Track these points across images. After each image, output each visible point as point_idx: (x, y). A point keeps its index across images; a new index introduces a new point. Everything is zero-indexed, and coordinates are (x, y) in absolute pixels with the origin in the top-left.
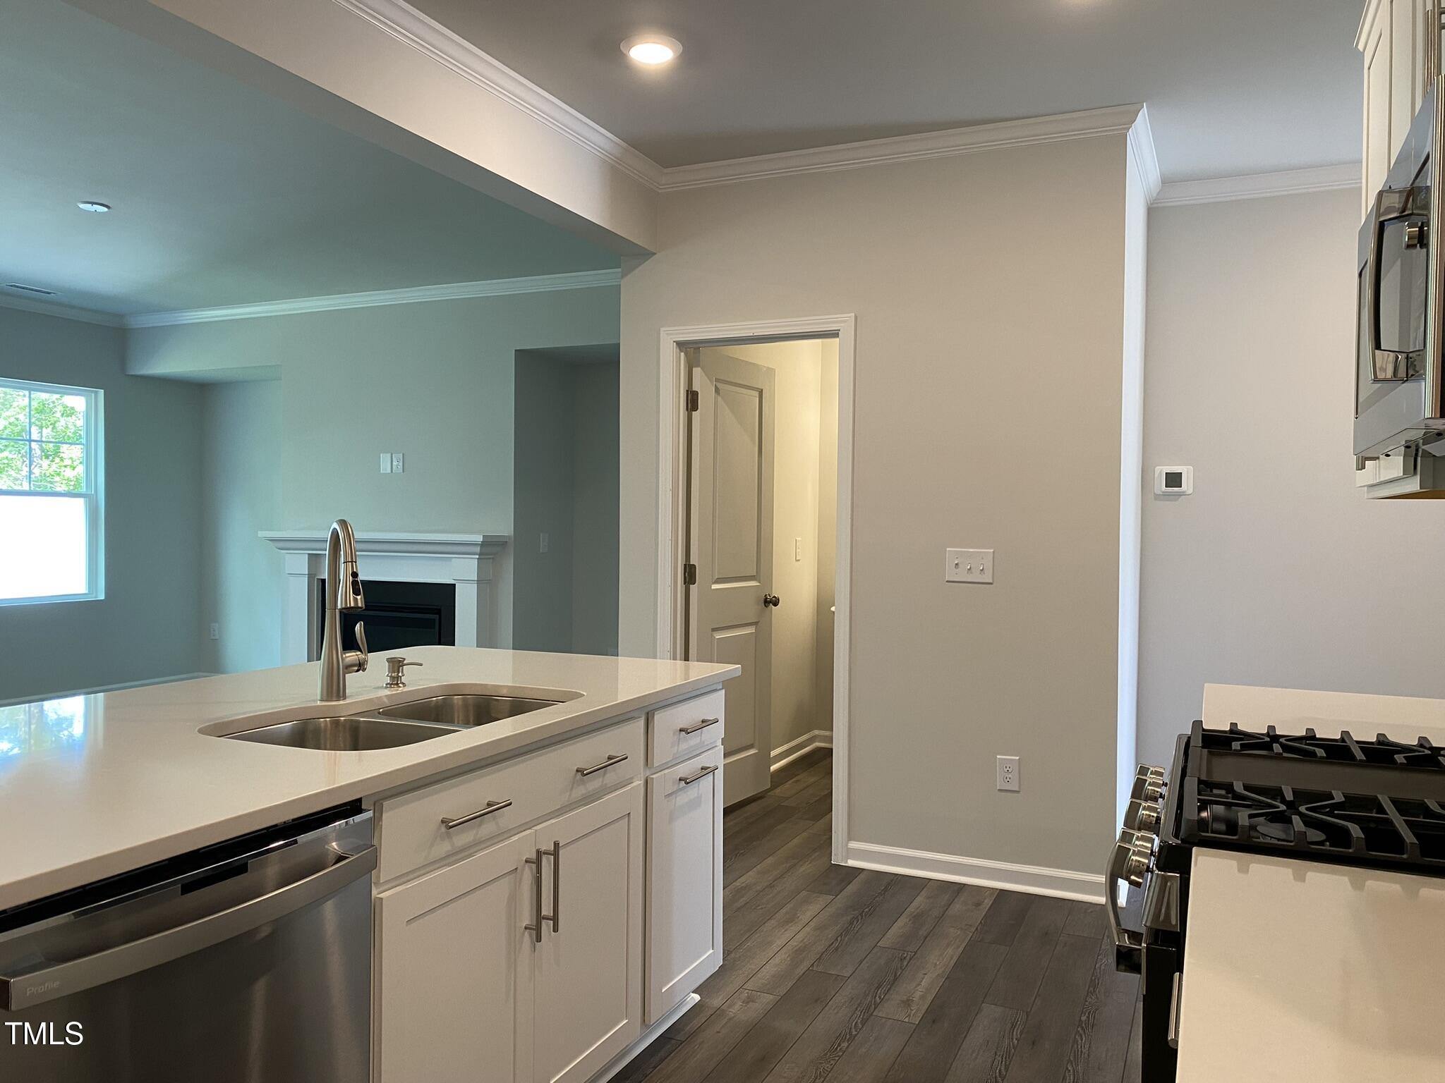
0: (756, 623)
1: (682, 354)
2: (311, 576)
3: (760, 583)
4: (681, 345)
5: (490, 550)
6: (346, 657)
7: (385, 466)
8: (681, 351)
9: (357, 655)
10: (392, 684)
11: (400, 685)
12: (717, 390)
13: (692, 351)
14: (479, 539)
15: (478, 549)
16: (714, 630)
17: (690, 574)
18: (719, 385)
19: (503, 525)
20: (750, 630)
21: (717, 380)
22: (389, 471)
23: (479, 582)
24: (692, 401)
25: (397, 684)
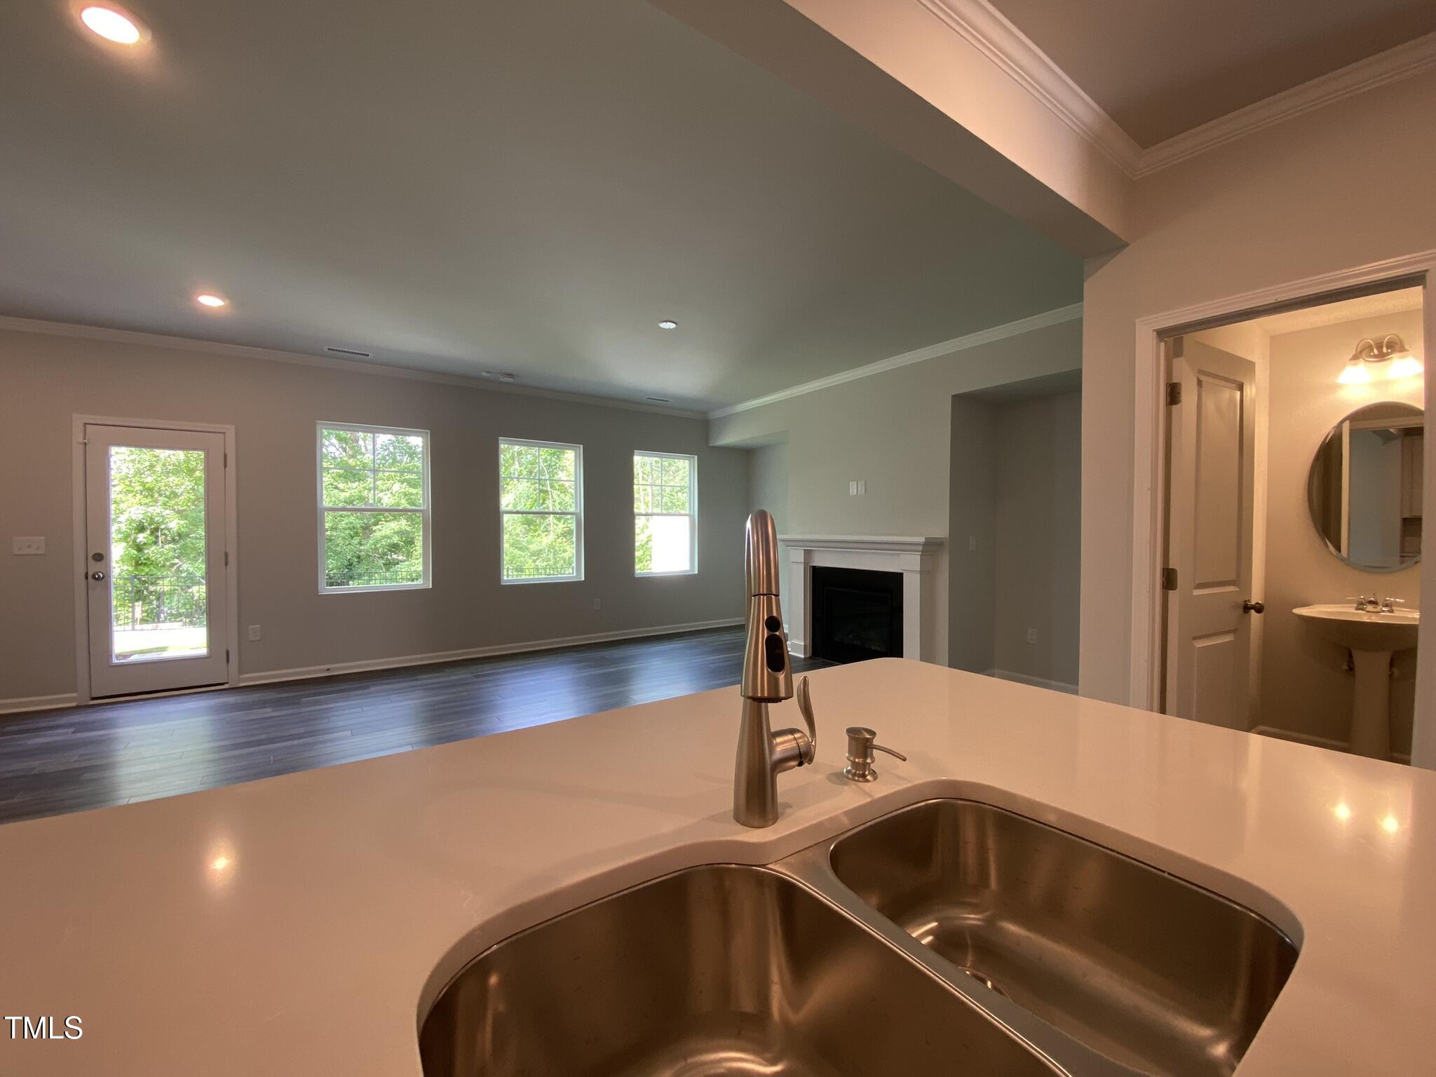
0: (1234, 631)
1: (1162, 344)
2: (805, 564)
3: (1239, 588)
4: (1162, 334)
5: (931, 548)
6: (777, 744)
7: (853, 490)
8: (1161, 341)
9: (795, 739)
10: (854, 775)
11: (869, 777)
12: (1200, 383)
13: (1173, 338)
14: (922, 540)
15: (921, 548)
16: (1195, 638)
17: (1169, 579)
18: (1202, 378)
19: (941, 530)
20: (1228, 638)
21: (1201, 372)
22: (855, 493)
23: (921, 572)
24: (1173, 394)
25: (864, 776)
